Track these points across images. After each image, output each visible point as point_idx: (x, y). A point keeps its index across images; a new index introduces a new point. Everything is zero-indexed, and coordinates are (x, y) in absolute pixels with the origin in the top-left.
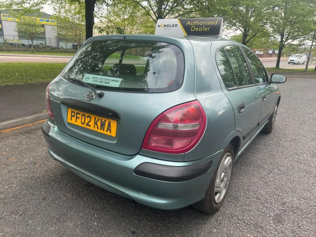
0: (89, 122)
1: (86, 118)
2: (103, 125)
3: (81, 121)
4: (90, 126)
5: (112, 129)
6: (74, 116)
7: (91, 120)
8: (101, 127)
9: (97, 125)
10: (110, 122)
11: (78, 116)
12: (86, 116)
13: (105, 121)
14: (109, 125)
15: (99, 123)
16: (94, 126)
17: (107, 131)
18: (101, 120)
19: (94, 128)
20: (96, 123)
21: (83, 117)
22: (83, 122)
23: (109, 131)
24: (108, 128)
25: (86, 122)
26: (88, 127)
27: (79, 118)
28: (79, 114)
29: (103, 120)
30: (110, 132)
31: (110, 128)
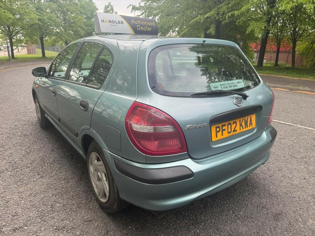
0: (235, 128)
2: (246, 123)
3: (228, 131)
4: (236, 130)
5: (252, 122)
6: (219, 131)
7: (236, 125)
8: (245, 126)
9: (242, 126)
10: (251, 117)
11: (224, 128)
12: (232, 124)
13: (248, 118)
14: (251, 120)
15: (243, 124)
16: (240, 128)
17: (250, 126)
18: (245, 119)
19: (240, 130)
20: (241, 125)
21: (229, 126)
22: (230, 131)
23: (251, 125)
25: (233, 130)
26: (235, 133)
27: (225, 130)
28: (225, 125)
29: (246, 119)
31: (251, 122)
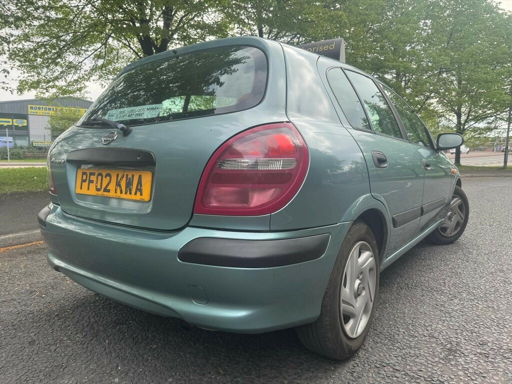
0: (107, 186)
1: (104, 178)
2: (129, 184)
3: (96, 186)
4: (109, 191)
5: (143, 188)
6: (85, 181)
7: (110, 180)
8: (126, 189)
9: (120, 187)
10: (140, 176)
11: (93, 178)
12: (104, 176)
13: (133, 176)
14: (140, 182)
15: (123, 184)
16: (116, 190)
17: (136, 194)
18: (127, 175)
19: (116, 192)
20: (118, 184)
21: (100, 177)
22: (99, 187)
23: (138, 193)
24: (137, 189)
25: (104, 186)
26: (106, 194)
27: (92, 182)
28: (94, 174)
29: (130, 176)
30: (141, 195)
31: (141, 186)
